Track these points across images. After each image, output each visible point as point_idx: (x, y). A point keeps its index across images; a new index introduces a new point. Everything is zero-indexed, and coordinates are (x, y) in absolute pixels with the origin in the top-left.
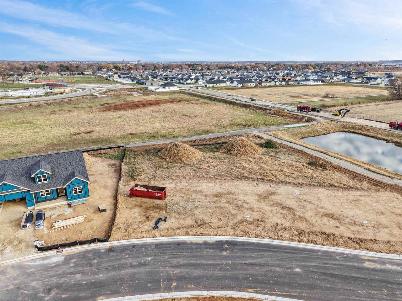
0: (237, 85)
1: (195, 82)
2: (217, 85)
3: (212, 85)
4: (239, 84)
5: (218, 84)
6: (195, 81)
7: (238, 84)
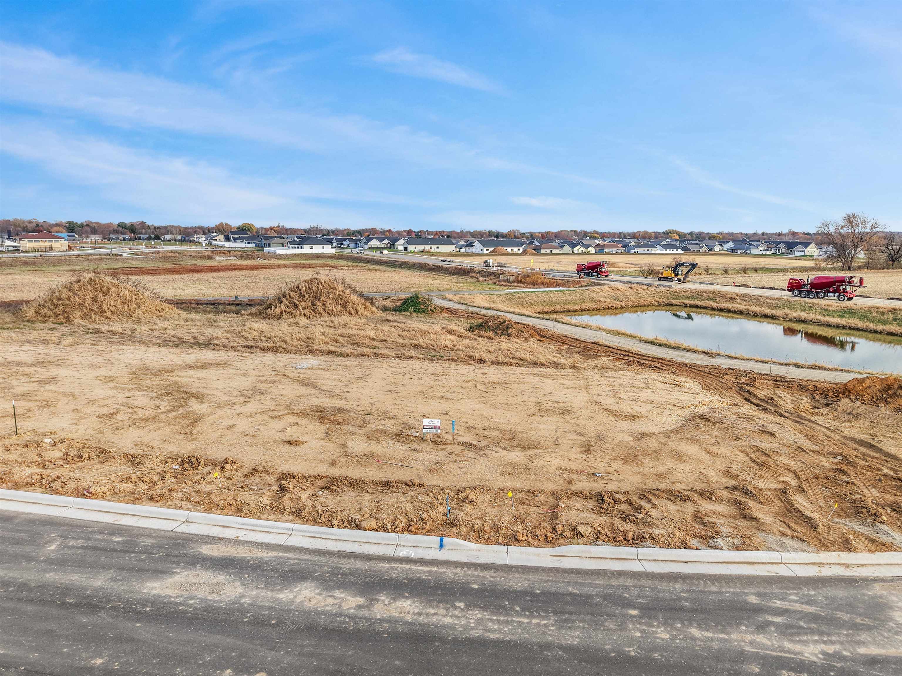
0: (482, 250)
1: (389, 246)
2: (431, 248)
3: (420, 248)
4: (484, 247)
5: (434, 247)
6: (389, 243)
7: (482, 248)
